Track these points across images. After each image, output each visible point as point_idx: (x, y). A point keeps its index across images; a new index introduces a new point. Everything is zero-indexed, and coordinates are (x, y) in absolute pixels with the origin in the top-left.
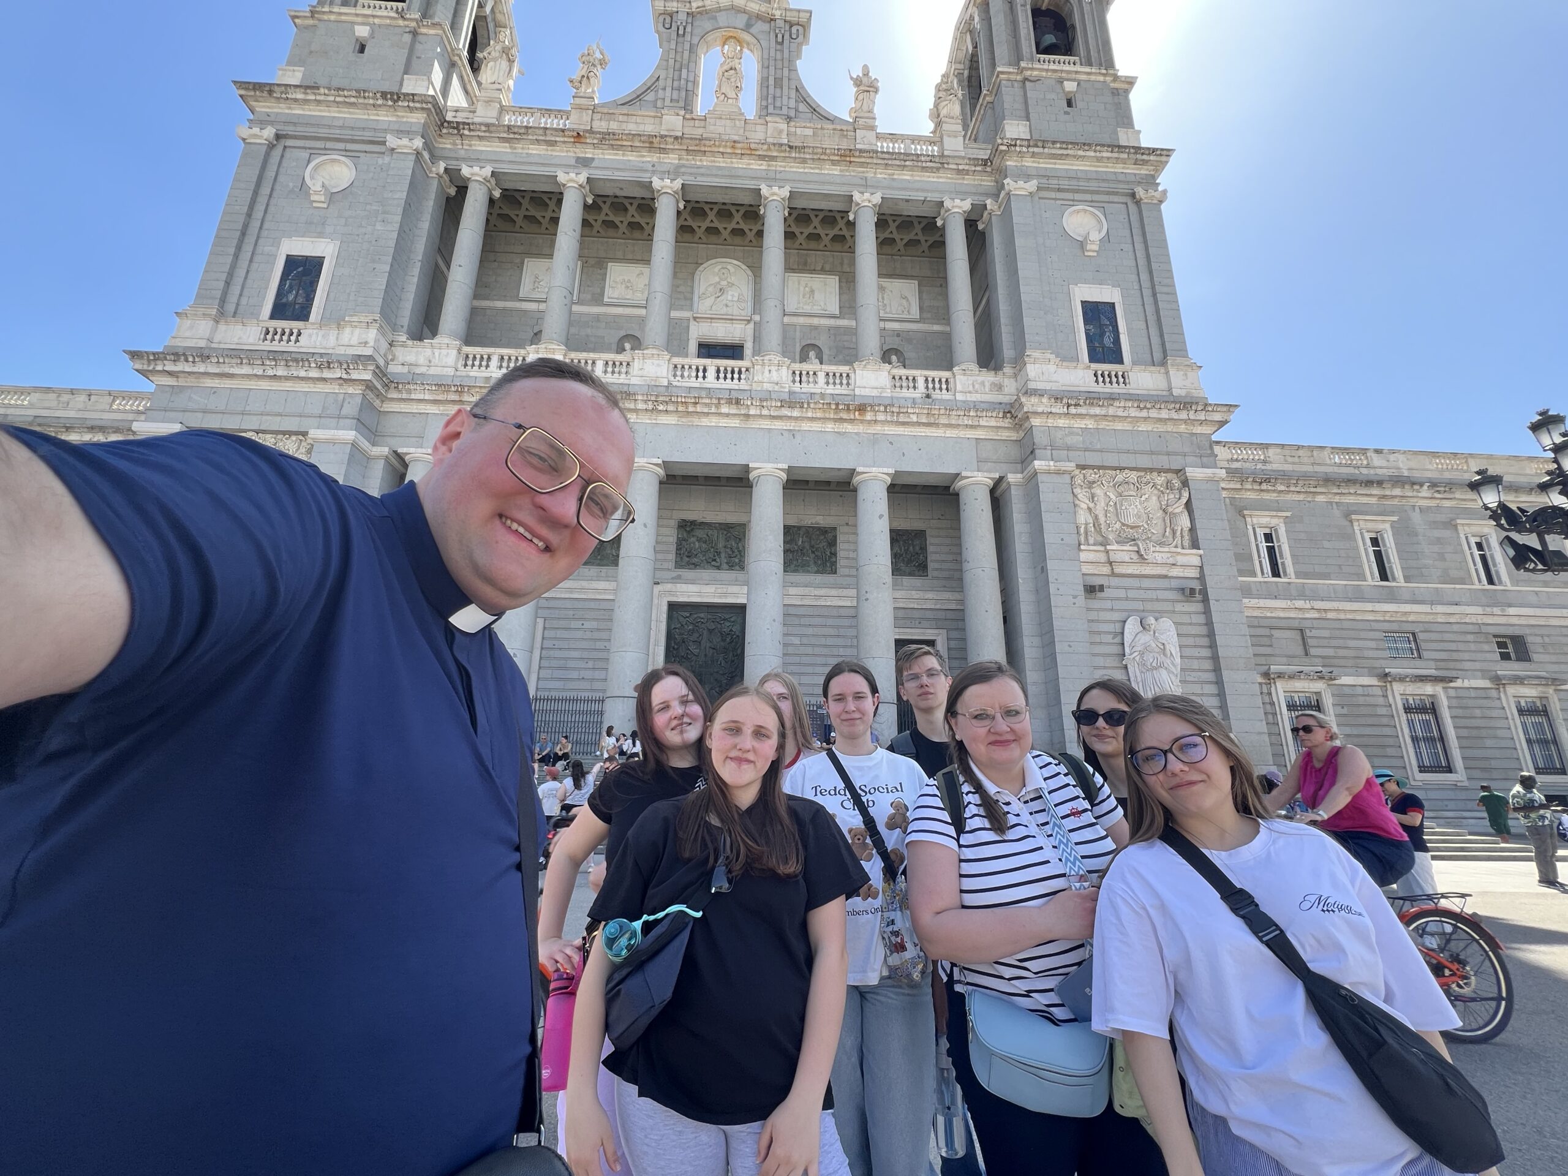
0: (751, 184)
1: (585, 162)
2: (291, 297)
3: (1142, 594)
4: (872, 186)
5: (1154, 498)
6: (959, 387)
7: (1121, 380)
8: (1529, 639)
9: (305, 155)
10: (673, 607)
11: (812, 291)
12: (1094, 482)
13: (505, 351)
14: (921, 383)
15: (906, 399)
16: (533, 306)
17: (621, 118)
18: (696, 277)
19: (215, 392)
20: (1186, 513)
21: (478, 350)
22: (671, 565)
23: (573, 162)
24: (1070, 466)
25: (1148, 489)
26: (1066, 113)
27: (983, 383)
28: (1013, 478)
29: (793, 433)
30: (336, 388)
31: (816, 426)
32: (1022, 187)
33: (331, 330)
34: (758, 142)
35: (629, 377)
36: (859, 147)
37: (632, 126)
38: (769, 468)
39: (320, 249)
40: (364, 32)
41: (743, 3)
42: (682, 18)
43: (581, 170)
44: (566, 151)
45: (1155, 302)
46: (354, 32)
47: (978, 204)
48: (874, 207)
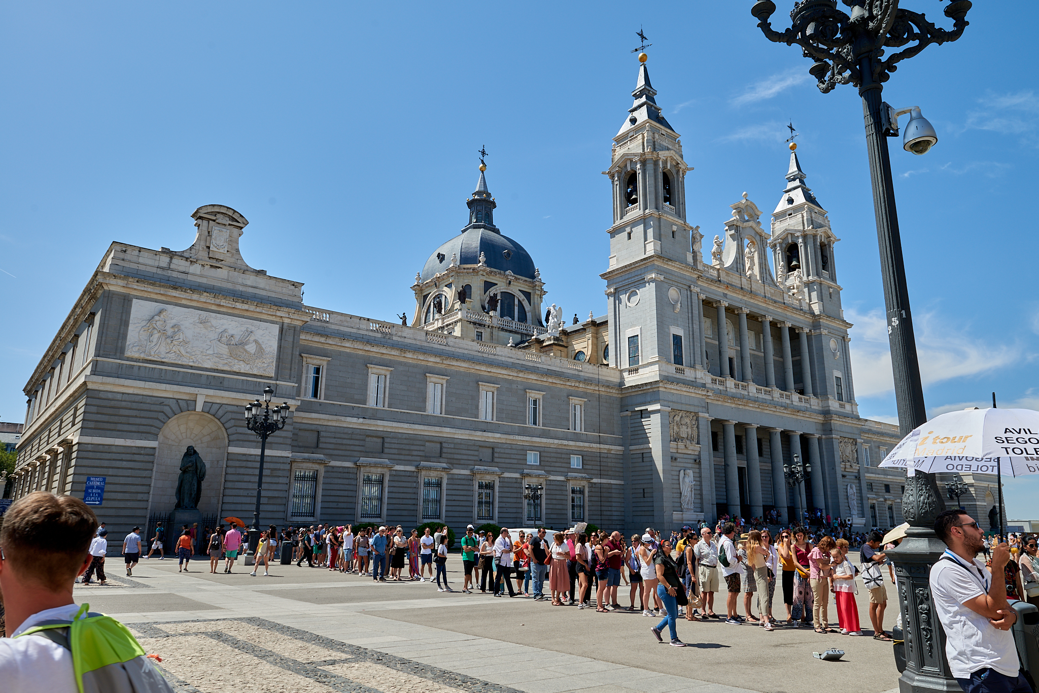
0: (764, 313)
1: (725, 295)
2: (677, 353)
3: (850, 478)
4: (789, 319)
6: (810, 403)
7: (844, 407)
8: (890, 486)
9: (666, 286)
14: (803, 400)
17: (731, 276)
21: (715, 377)
23: (722, 295)
24: (839, 437)
27: (815, 402)
29: (782, 417)
30: (701, 397)
31: (787, 415)
32: (824, 332)
33: (692, 371)
34: (765, 296)
35: (749, 392)
36: (785, 301)
37: (734, 281)
38: (780, 430)
39: (680, 332)
40: (675, 228)
41: (754, 225)
42: (741, 229)
43: (726, 300)
44: (721, 290)
45: (848, 379)
46: (672, 227)
47: (810, 331)
48: (789, 328)
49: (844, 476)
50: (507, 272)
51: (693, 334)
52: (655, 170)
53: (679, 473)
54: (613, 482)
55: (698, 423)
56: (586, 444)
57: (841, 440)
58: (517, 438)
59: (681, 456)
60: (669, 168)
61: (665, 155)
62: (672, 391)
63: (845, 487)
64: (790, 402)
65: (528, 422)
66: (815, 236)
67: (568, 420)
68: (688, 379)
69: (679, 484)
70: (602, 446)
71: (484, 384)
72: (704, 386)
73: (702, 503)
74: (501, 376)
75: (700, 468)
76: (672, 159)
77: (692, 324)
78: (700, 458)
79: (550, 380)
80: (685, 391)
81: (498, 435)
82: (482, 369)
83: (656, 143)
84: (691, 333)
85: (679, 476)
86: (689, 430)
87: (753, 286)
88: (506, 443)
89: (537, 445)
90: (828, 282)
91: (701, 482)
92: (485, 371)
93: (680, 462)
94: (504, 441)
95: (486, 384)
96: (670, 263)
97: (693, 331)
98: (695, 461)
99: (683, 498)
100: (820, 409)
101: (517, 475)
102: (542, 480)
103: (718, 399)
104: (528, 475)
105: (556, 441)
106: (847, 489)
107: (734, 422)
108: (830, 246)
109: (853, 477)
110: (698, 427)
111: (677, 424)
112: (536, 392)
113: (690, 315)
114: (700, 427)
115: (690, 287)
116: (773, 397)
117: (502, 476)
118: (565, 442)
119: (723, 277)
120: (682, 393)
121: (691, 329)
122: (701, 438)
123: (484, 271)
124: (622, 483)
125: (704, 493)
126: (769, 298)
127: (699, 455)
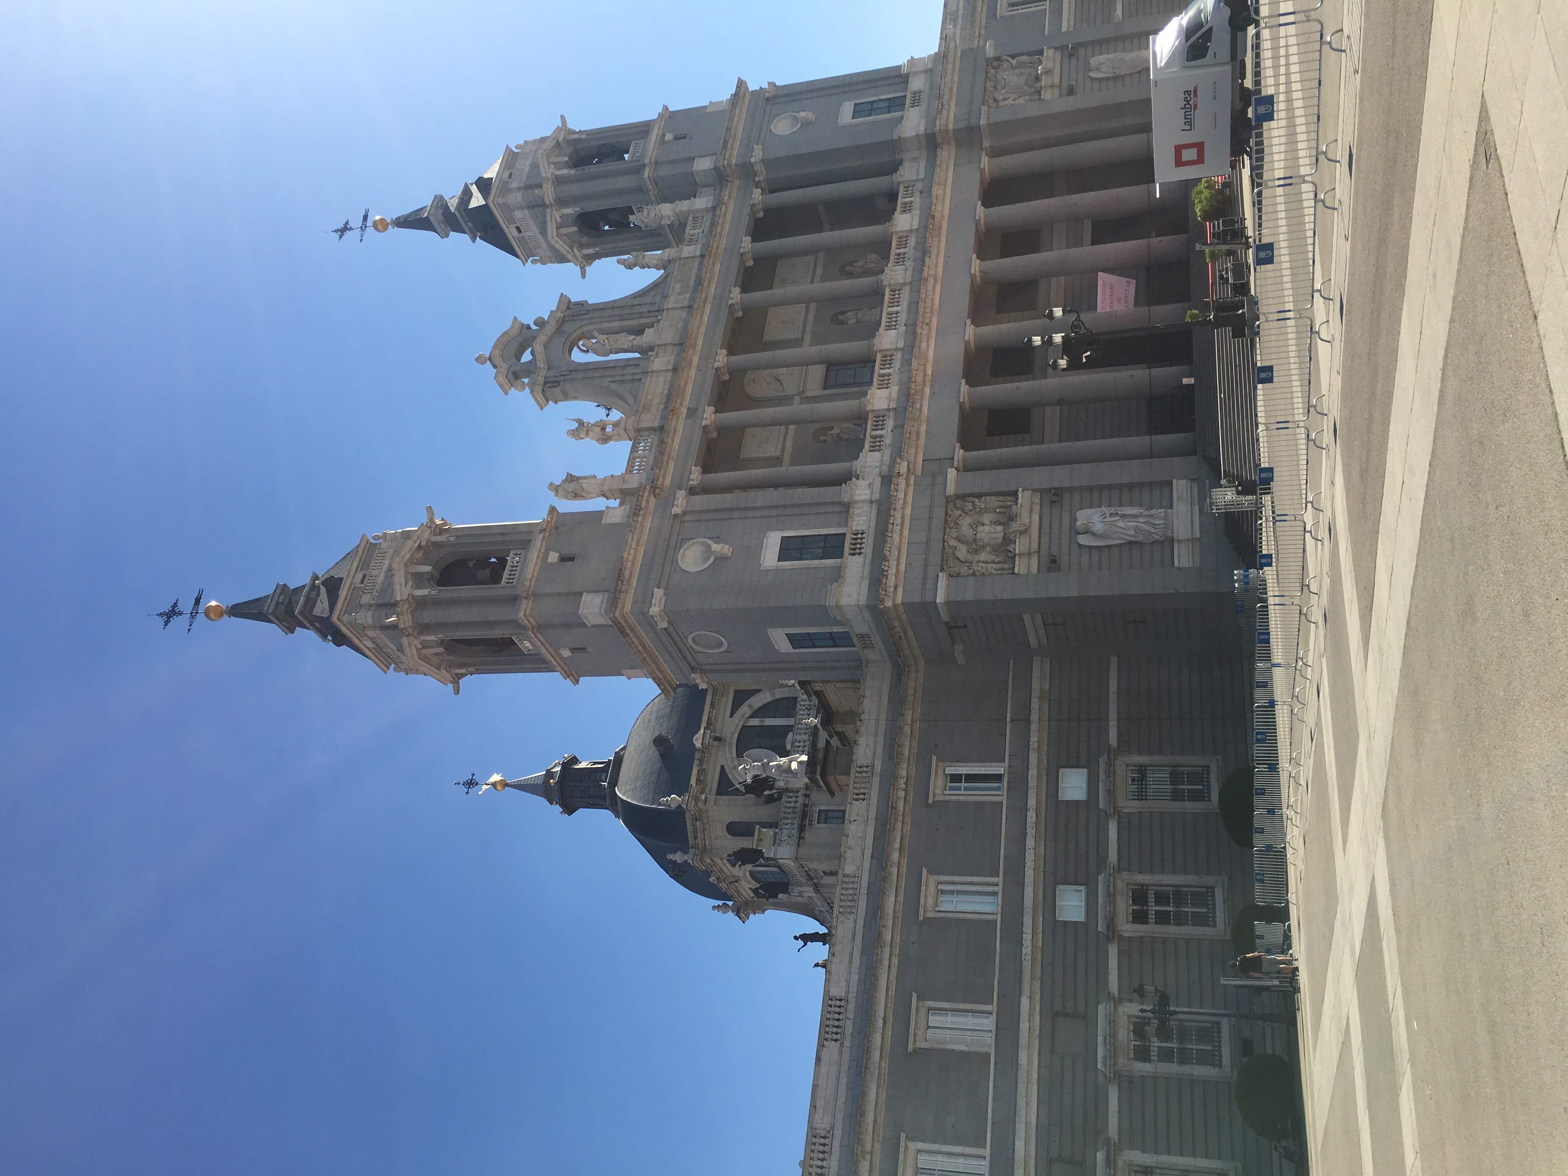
0: (725, 310)
1: (693, 409)
2: (820, 551)
3: (1073, 72)
4: (735, 240)
5: (1007, 72)
6: (913, 177)
7: (918, 95)
11: (782, 322)
17: (650, 397)
19: (910, 564)
23: (692, 414)
24: (984, 109)
25: (1000, 76)
27: (911, 168)
28: (988, 142)
30: (911, 490)
31: (943, 245)
32: (758, 153)
33: (856, 511)
34: (689, 307)
35: (897, 349)
36: (698, 254)
37: (659, 390)
38: (976, 265)
39: (773, 541)
40: (553, 557)
41: (542, 339)
42: (551, 373)
43: (700, 411)
44: (679, 425)
45: (857, 83)
46: (552, 564)
47: (757, 185)
48: (753, 241)
49: (1071, 91)
50: (698, 744)
51: (777, 507)
52: (436, 603)
53: (1085, 546)
54: (1113, 688)
55: (969, 495)
56: (1033, 758)
57: (991, 101)
58: (1027, 950)
59: (1045, 540)
60: (427, 569)
61: (403, 581)
62: (902, 567)
63: (1096, 85)
64: (914, 234)
65: (990, 917)
66: (559, 181)
67: (982, 803)
68: (873, 524)
69: (1109, 547)
70: (1034, 717)
71: (911, 1038)
72: (887, 480)
73: (1151, 485)
74: (893, 987)
75: (1071, 490)
76: (412, 561)
77: (754, 509)
78: (1049, 490)
79: (895, 856)
80: (901, 534)
81: (1025, 1002)
82: (879, 1042)
83: (380, 602)
84: (774, 512)
85: (1091, 548)
86: (987, 518)
87: (669, 340)
88: (1042, 979)
89: (1041, 893)
90: (651, 146)
91: (1101, 488)
92: (883, 1034)
93: (1060, 546)
94: (1038, 985)
95: (912, 1031)
96: (627, 573)
97: (769, 508)
98: (1054, 502)
99: (1140, 538)
100: (924, 153)
101: (1113, 951)
102: (1119, 884)
103: (914, 437)
104: (1111, 922)
105: (1030, 842)
106: (1100, 80)
107: (964, 388)
108: (578, 141)
109: (1073, 61)
110: (979, 496)
111: (976, 552)
112: (923, 893)
113: (736, 515)
114: (977, 490)
115: (676, 516)
116: (905, 284)
117: (1117, 996)
118: (1031, 815)
119: (650, 420)
120: (905, 540)
121: (765, 513)
122: (1004, 489)
123: (696, 800)
124: (1114, 660)
125: (1125, 479)
126: (693, 298)
127: (1042, 492)
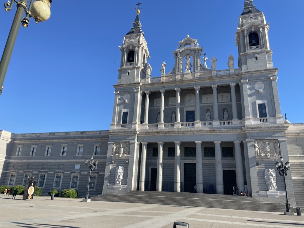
0: (192, 86)
1: (164, 87)
3: (269, 164)
4: (216, 83)
5: (272, 145)
6: (233, 124)
7: (266, 120)
9: (123, 94)
10: (185, 164)
11: (208, 98)
12: (259, 142)
13: (155, 124)
14: (226, 123)
15: (222, 127)
16: (156, 108)
18: (185, 98)
20: (279, 148)
22: (184, 156)
23: (162, 87)
25: (271, 143)
26: (255, 61)
27: (238, 122)
28: (243, 142)
33: (130, 125)
39: (127, 110)
40: (129, 71)
45: (274, 102)
48: (216, 87)
58: (71, 160)
62: (116, 135)
65: (77, 155)
67: (93, 152)
73: (127, 181)
75: (128, 165)
79: (86, 139)
83: (125, 43)
89: (79, 162)
91: (128, 171)
93: (117, 164)
94: (67, 162)
98: (126, 162)
101: (69, 173)
102: (78, 174)
104: (73, 172)
112: (81, 144)
114: (131, 147)
115: (134, 91)
117: (64, 173)
121: (133, 108)
122: (130, 152)
125: (128, 176)
127: (129, 160)
